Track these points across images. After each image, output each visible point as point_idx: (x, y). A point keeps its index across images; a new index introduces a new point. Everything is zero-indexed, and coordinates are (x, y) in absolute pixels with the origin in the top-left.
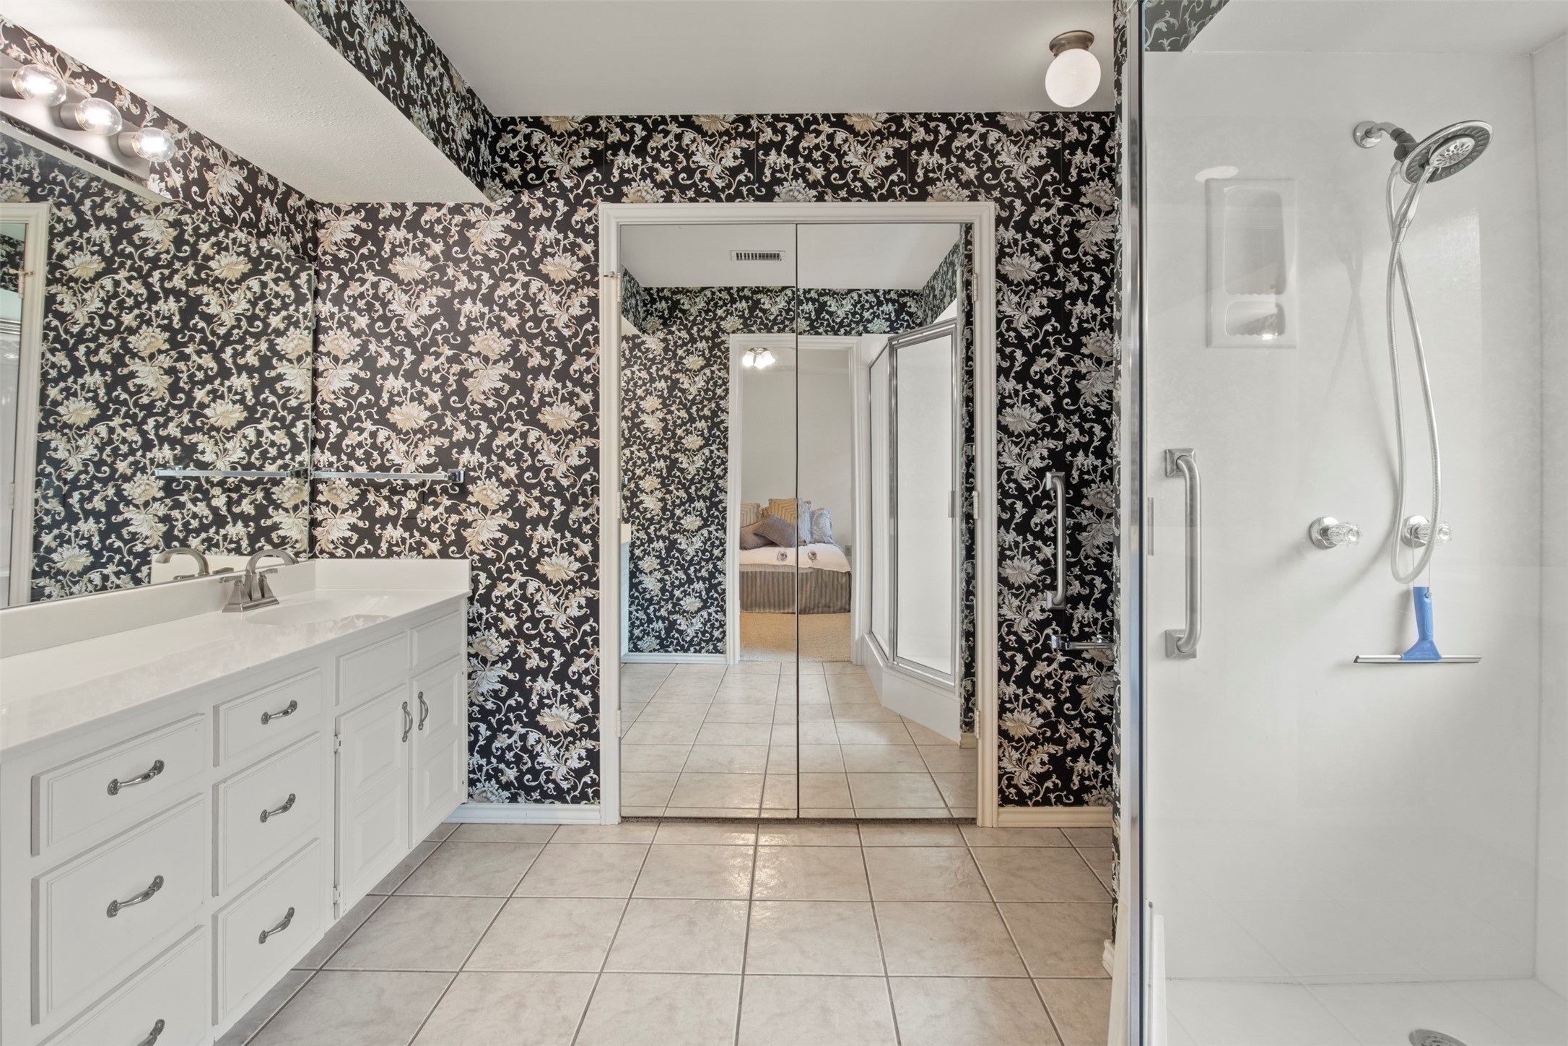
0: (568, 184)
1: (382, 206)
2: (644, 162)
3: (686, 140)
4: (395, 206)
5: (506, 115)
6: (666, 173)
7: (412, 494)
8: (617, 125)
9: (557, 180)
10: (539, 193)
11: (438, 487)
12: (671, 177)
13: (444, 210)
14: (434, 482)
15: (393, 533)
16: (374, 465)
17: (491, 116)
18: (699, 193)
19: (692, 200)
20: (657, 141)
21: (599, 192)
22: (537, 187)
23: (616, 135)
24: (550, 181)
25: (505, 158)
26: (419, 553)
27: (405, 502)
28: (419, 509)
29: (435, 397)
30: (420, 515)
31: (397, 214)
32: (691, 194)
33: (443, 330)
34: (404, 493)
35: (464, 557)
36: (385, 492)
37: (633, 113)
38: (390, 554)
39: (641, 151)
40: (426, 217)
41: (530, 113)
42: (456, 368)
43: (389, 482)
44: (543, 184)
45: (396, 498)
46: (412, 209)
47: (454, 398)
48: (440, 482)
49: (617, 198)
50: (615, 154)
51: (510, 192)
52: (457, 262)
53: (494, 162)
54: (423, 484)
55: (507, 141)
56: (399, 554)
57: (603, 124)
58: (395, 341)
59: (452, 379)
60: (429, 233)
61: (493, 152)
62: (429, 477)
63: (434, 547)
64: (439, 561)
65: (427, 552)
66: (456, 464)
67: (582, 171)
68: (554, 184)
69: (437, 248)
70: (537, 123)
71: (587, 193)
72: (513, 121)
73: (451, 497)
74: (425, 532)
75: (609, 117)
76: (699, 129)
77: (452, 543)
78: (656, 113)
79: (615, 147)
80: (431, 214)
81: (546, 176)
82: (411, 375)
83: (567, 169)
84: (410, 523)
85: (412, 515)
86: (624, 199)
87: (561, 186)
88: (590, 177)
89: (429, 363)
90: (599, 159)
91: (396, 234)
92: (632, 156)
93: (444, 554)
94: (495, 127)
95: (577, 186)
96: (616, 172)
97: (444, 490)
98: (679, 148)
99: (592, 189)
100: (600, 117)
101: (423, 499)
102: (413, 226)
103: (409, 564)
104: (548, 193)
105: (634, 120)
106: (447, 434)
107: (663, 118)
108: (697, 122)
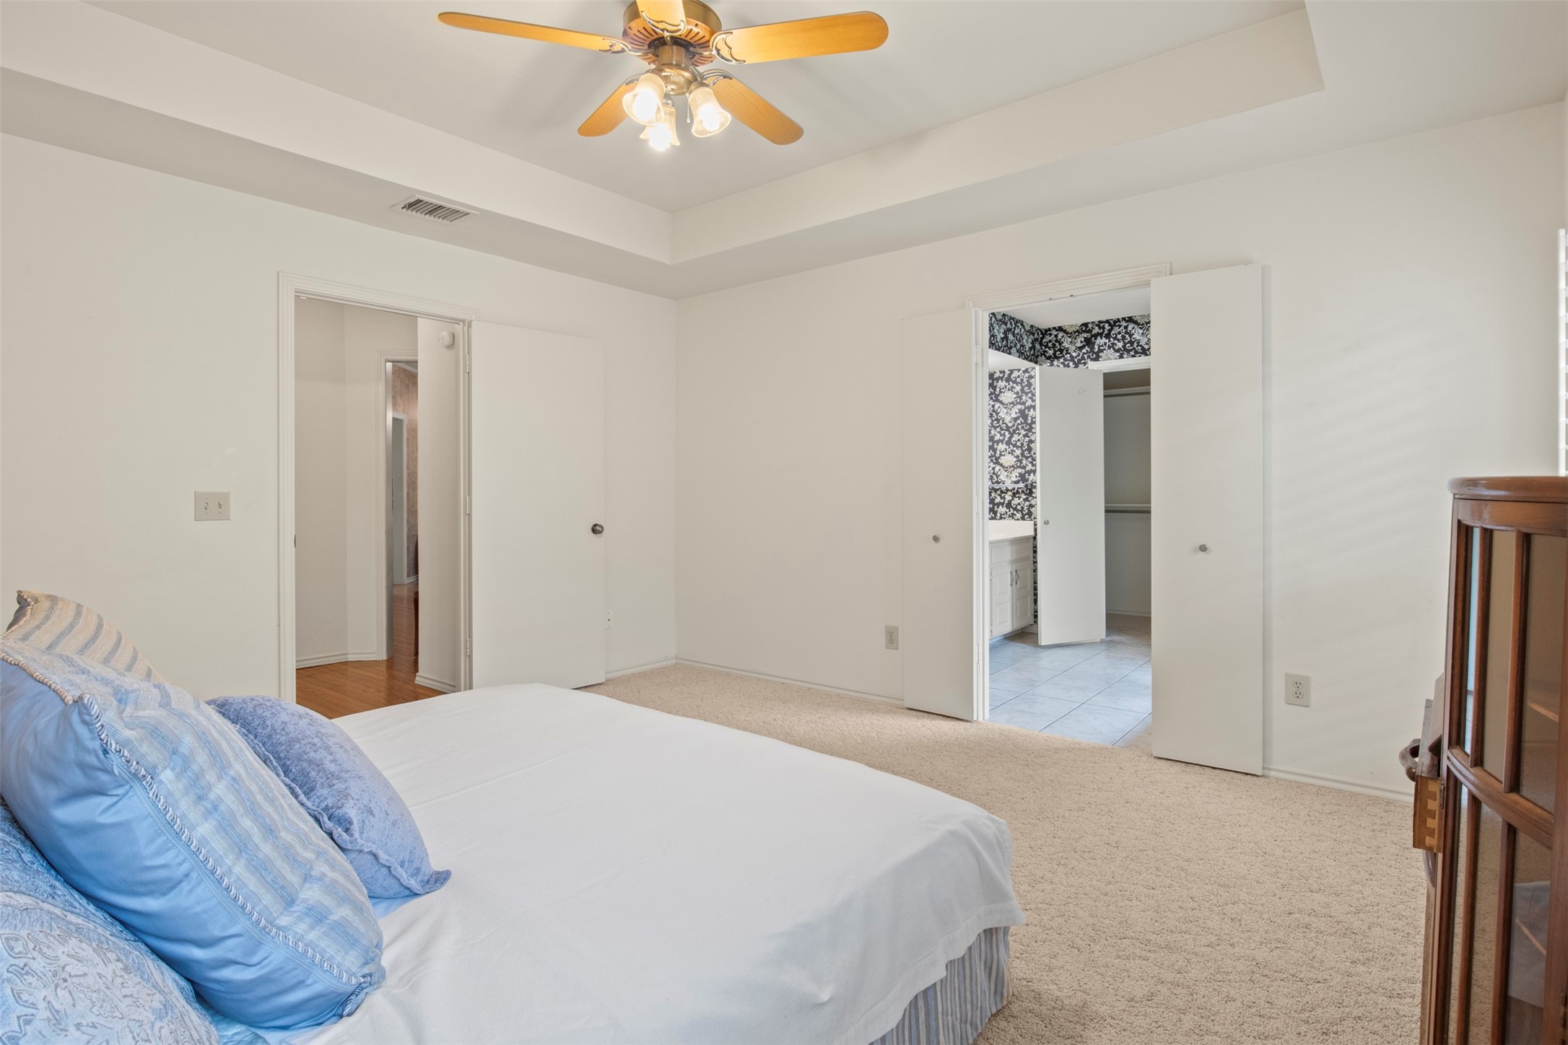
0: (1074, 354)
1: (995, 372)
2: (1110, 341)
3: (1130, 328)
4: (1001, 372)
5: (1046, 327)
6: (1120, 345)
7: (1010, 493)
8: (1097, 325)
9: (1069, 353)
10: (1062, 360)
11: (1020, 490)
12: (1123, 346)
13: (1021, 372)
14: (1018, 488)
15: (1002, 510)
16: (994, 481)
17: (1040, 329)
18: (1136, 352)
19: (1133, 356)
20: (1116, 330)
21: (1089, 357)
22: (1060, 357)
23: (1096, 330)
24: (1066, 354)
25: (1046, 346)
26: (1013, 518)
27: (1007, 496)
28: (1013, 499)
29: (1018, 452)
30: (1013, 502)
31: (1001, 375)
32: (1132, 353)
33: (1022, 423)
34: (1006, 493)
35: (1032, 520)
36: (999, 492)
37: (1104, 319)
38: (1001, 518)
39: (1108, 336)
40: (1013, 376)
41: (1057, 325)
42: (1027, 439)
43: (1000, 488)
44: (1063, 356)
45: (1003, 495)
46: (1007, 372)
47: (1026, 452)
48: (1021, 488)
49: (1097, 359)
50: (1096, 339)
51: (1049, 361)
52: (1026, 394)
53: (1042, 348)
54: (1014, 489)
55: (1047, 338)
56: (1004, 518)
57: (1090, 326)
58: (1002, 429)
59: (1025, 444)
60: (1015, 382)
61: (1041, 344)
62: (1016, 486)
63: (1019, 515)
64: (1021, 521)
65: (1016, 518)
66: (1027, 480)
67: (1081, 348)
68: (1068, 355)
69: (1018, 388)
70: (1060, 329)
71: (1083, 358)
72: (1050, 329)
73: (1026, 494)
74: (1015, 509)
75: (1093, 322)
76: (1136, 323)
77: (1026, 514)
78: (1115, 317)
79: (1096, 336)
80: (1015, 374)
81: (1065, 352)
82: (1008, 443)
83: (1074, 348)
84: (1009, 505)
85: (1010, 502)
86: (1100, 359)
87: (1071, 356)
88: (1084, 351)
89: (1016, 437)
90: (1088, 342)
91: (1001, 384)
92: (1104, 339)
93: (1023, 518)
94: (1042, 333)
95: (1079, 355)
96: (1096, 347)
97: (1023, 492)
98: (1126, 333)
99: (1086, 356)
100: (1089, 323)
101: (1014, 495)
102: (1008, 380)
103: (1008, 523)
104: (1065, 360)
105: (1104, 322)
106: (1024, 467)
107: (1118, 319)
108: (1135, 319)
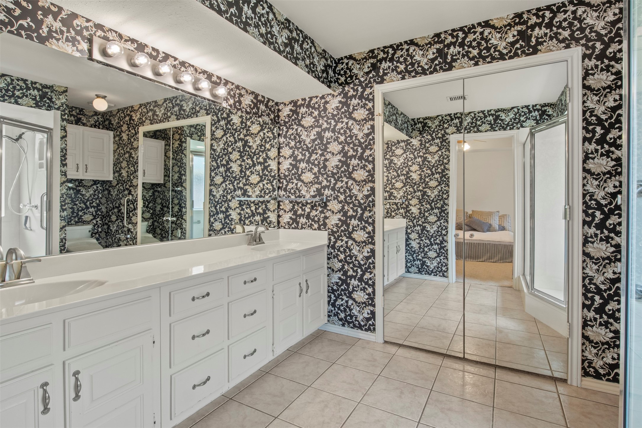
0: (362, 79)
1: (298, 100)
2: (393, 64)
3: (411, 51)
4: (302, 100)
5: (339, 57)
6: (402, 67)
7: (309, 206)
8: (382, 51)
9: (358, 79)
10: (352, 86)
11: (317, 204)
12: (404, 68)
13: (318, 98)
14: (316, 202)
15: (303, 220)
16: (297, 195)
17: (333, 58)
18: (417, 73)
19: (414, 77)
20: (399, 53)
21: (375, 81)
22: (350, 83)
23: (382, 55)
24: (355, 80)
25: (339, 74)
26: (311, 228)
27: (306, 209)
28: (311, 211)
29: (316, 170)
30: (311, 214)
31: (303, 103)
32: (413, 74)
33: (319, 144)
34: (306, 206)
35: (326, 230)
36: (300, 205)
37: (388, 44)
38: (302, 228)
39: (391, 60)
40: (312, 102)
41: (347, 54)
42: (323, 158)
43: (301, 202)
44: (353, 81)
45: (304, 208)
46: (308, 100)
47: (322, 169)
48: (318, 202)
49: (382, 82)
50: (381, 64)
51: (341, 87)
52: (323, 117)
53: (335, 76)
54: (312, 202)
55: (340, 67)
56: (305, 228)
57: (376, 52)
58: (303, 150)
59: (321, 162)
60: (314, 108)
61: (334, 72)
62: (314, 200)
63: (316, 226)
64: (317, 231)
65: (314, 228)
66: (323, 195)
67: (368, 73)
68: (357, 81)
69: (316, 113)
70: (351, 57)
71: (370, 82)
72: (342, 59)
73: (321, 207)
74: (313, 220)
75: (379, 48)
76: (417, 45)
77: (322, 225)
78: (397, 42)
79: (380, 61)
80: (314, 101)
81: (354, 78)
82: (308, 162)
83: (362, 73)
84: (308, 217)
85: (309, 213)
86: (385, 82)
87: (360, 81)
88: (371, 75)
89: (314, 157)
90: (374, 67)
91: (303, 110)
92: (388, 63)
93: (319, 229)
94: (335, 63)
95: (366, 80)
96: (381, 71)
97: (319, 205)
98: (408, 55)
99: (372, 80)
100: (375, 49)
101: (312, 208)
102: (308, 106)
103: (308, 232)
104: (355, 85)
105: (388, 47)
106: (320, 183)
107: (401, 43)
108: (416, 42)
